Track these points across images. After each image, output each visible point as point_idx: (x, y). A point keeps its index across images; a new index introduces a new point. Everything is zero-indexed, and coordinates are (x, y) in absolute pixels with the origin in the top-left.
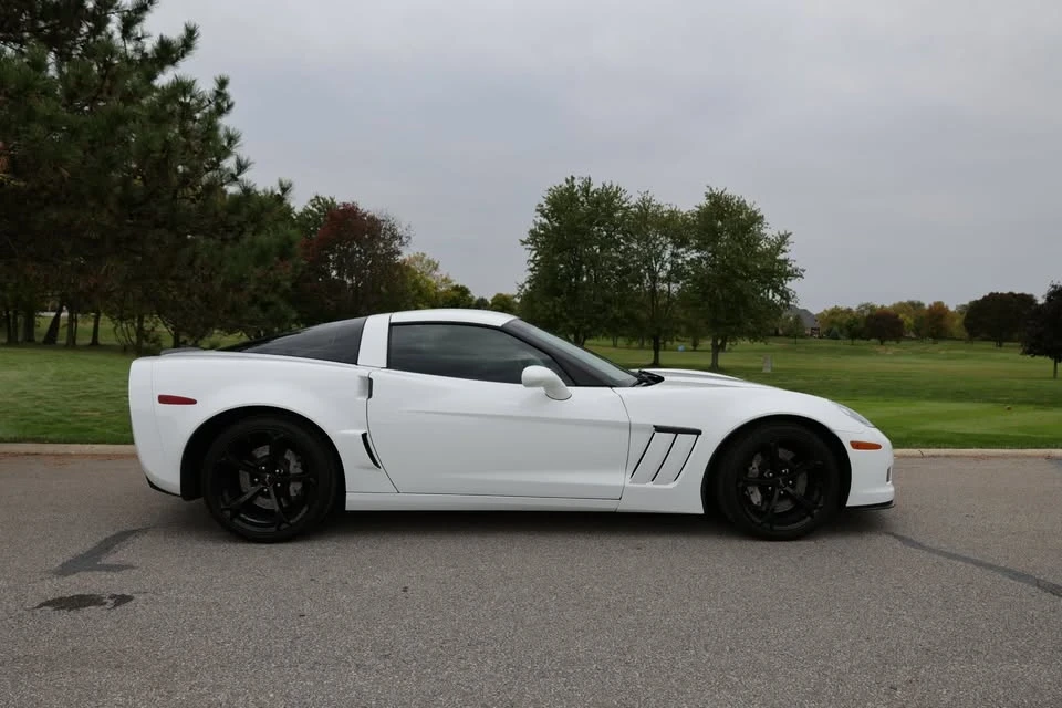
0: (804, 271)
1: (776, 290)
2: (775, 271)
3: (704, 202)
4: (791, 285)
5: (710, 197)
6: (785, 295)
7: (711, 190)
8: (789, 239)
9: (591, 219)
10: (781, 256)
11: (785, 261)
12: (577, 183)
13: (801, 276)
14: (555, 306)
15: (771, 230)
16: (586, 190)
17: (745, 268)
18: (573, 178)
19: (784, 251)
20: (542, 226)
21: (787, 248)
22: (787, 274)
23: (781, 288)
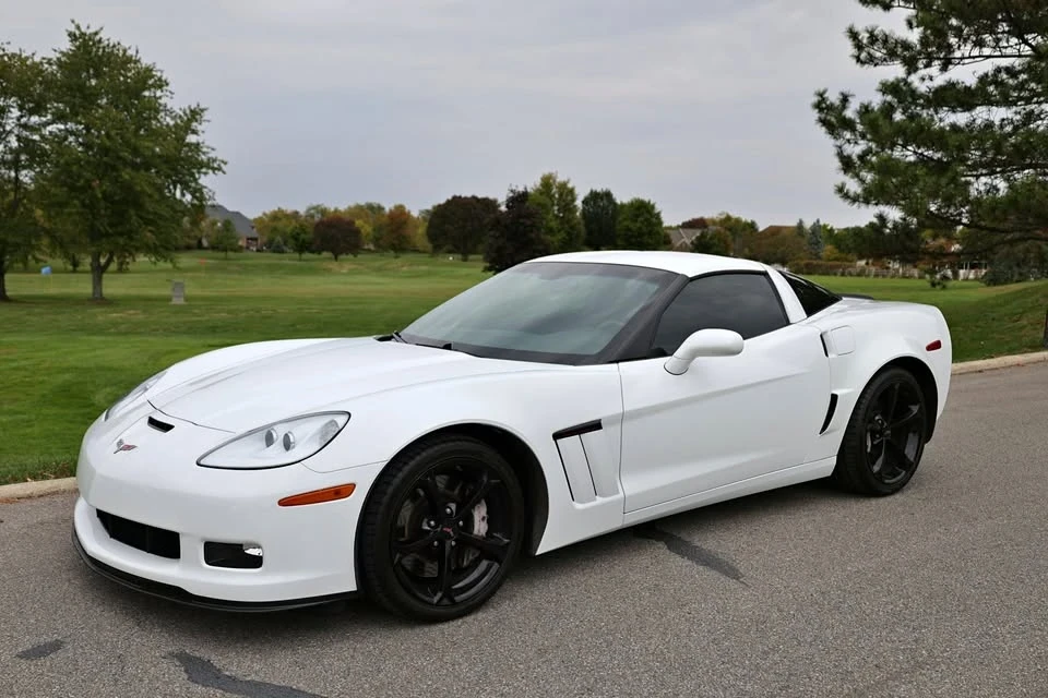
0: (225, 163)
1: (186, 187)
2: (184, 162)
3: (66, 45)
4: (206, 180)
5: (75, 37)
6: (198, 192)
7: (78, 27)
8: (206, 116)
10: (191, 139)
11: (197, 146)
13: (221, 170)
15: (175, 101)
17: (136, 151)
19: (195, 132)
21: (200, 128)
22: (201, 165)
23: (193, 185)
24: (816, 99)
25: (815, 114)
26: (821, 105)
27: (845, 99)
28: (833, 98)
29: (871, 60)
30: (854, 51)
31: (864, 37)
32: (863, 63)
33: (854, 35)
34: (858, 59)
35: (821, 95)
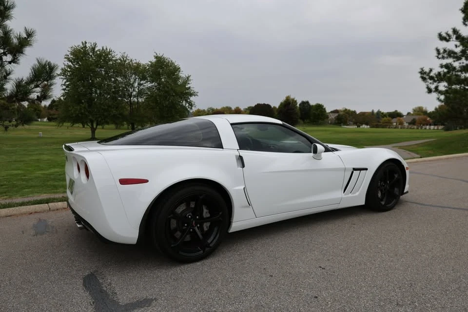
0: (198, 93)
1: (187, 101)
2: (185, 93)
3: (154, 60)
4: (192, 99)
5: (156, 57)
6: (191, 105)
7: (157, 54)
8: (191, 78)
9: (97, 64)
10: (188, 86)
11: (189, 88)
12: (88, 45)
13: (197, 95)
14: (81, 109)
15: (183, 74)
16: (93, 49)
17: (175, 91)
18: (86, 43)
19: (189, 84)
20: (69, 67)
21: (190, 82)
22: (191, 95)
23: (189, 100)
24: (420, 70)
25: (419, 75)
26: (422, 72)
27: (431, 70)
28: (427, 70)
29: (443, 58)
30: (437, 55)
31: (442, 51)
32: (439, 58)
33: (438, 50)
34: (438, 57)
35: (422, 69)
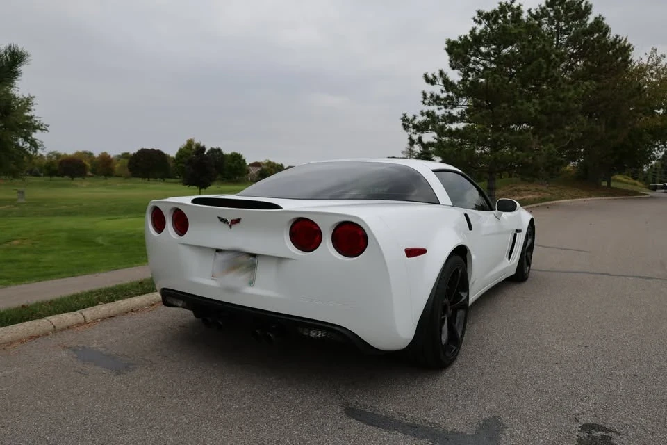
0: (48, 126)
1: (26, 139)
2: (24, 125)
4: (36, 135)
6: (34, 144)
8: (34, 101)
10: (27, 114)
11: (32, 117)
13: (46, 130)
15: (18, 93)
19: (30, 110)
21: (32, 108)
22: (35, 128)
23: (30, 138)
24: (402, 116)
25: (401, 122)
26: (405, 119)
27: (415, 118)
28: (410, 116)
29: (429, 104)
30: (422, 100)
31: (429, 95)
32: (425, 104)
33: (425, 95)
34: (423, 102)
35: (404, 115)
